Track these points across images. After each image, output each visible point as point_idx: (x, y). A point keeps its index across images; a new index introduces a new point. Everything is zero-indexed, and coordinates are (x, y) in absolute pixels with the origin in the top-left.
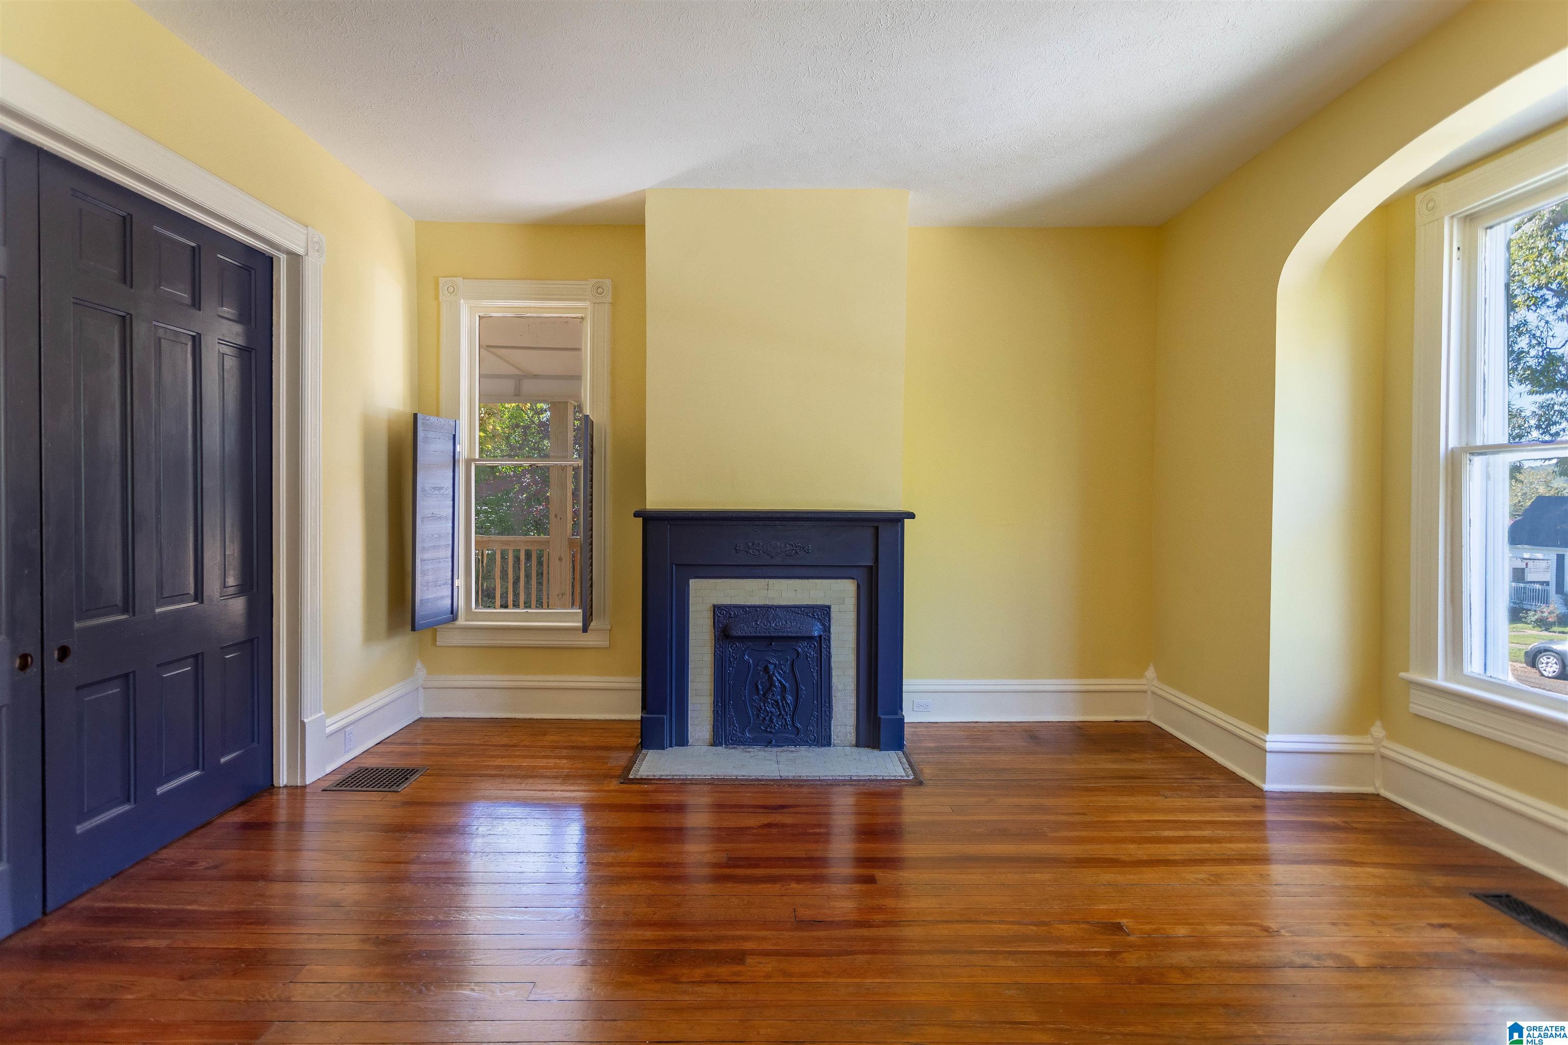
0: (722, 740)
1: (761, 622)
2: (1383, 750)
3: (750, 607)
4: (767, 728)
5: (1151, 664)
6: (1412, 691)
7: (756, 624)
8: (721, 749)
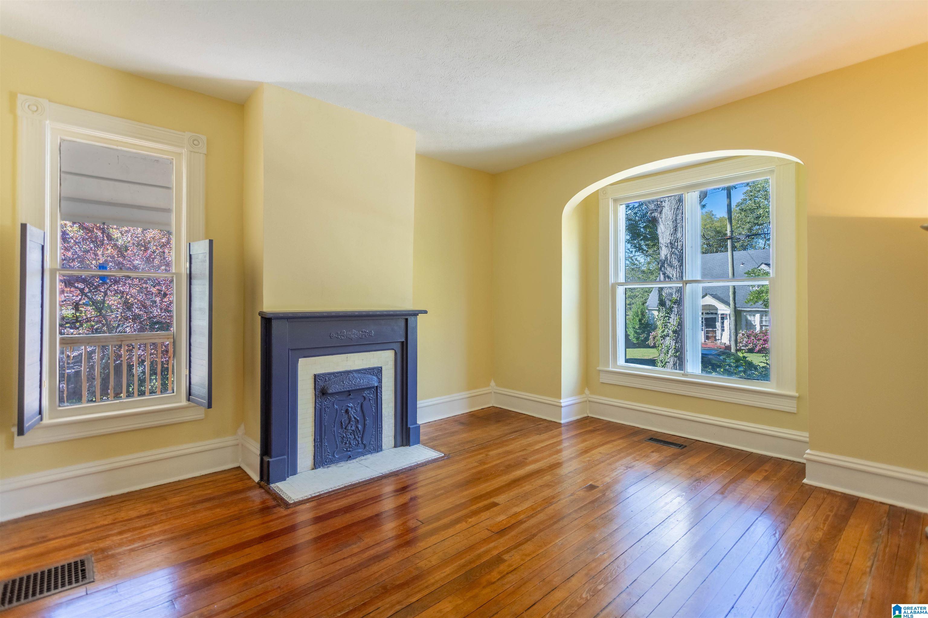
0: (320, 464)
1: (346, 382)
2: (589, 399)
3: (337, 373)
4: (347, 449)
5: (492, 379)
6: (600, 374)
7: (343, 383)
8: (320, 470)
